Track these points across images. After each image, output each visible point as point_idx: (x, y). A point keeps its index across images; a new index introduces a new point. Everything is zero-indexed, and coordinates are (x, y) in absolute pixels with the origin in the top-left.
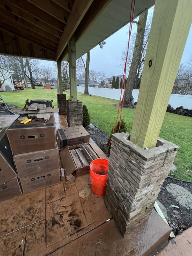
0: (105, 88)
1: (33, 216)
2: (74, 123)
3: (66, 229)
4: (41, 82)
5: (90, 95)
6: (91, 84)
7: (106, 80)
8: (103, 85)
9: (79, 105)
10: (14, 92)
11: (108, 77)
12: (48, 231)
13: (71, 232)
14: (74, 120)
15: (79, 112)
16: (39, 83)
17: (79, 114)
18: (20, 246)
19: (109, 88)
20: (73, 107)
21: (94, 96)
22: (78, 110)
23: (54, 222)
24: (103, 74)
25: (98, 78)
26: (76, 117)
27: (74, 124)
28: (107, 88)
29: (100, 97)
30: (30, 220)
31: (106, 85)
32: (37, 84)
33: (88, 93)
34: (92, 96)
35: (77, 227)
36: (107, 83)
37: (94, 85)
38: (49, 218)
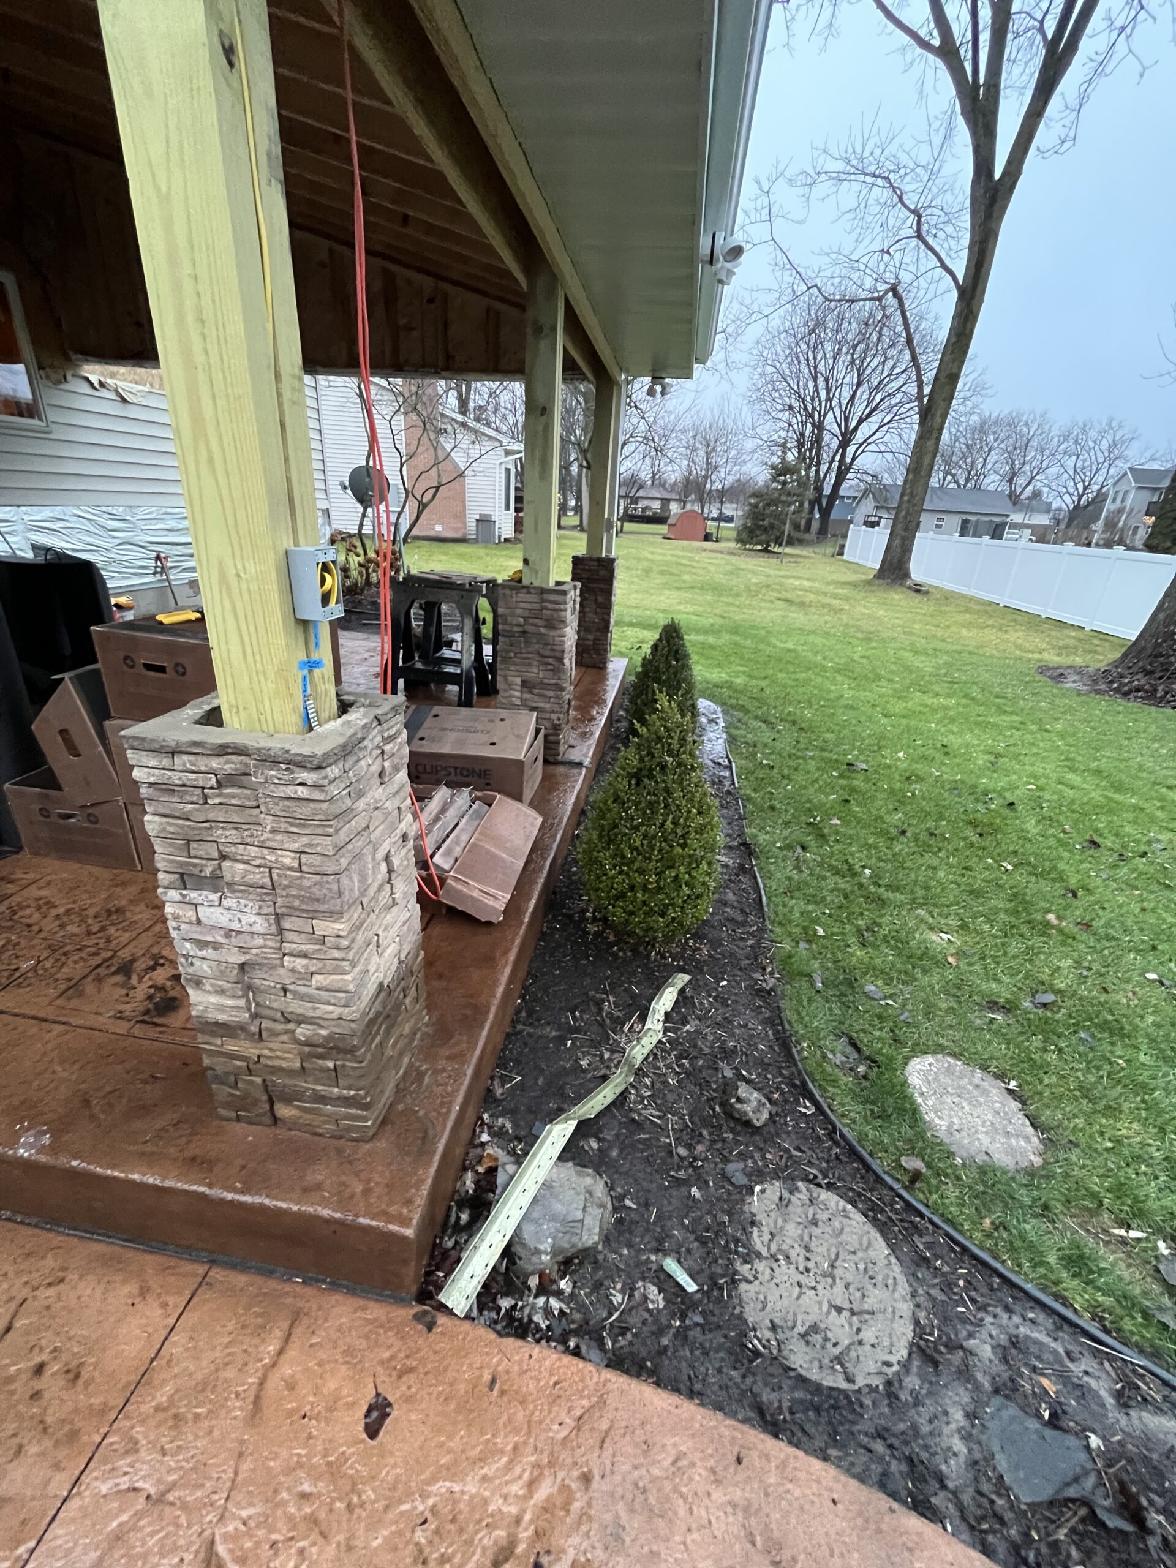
0: (1089, 545)
1: (103, 929)
2: (518, 694)
3: (127, 999)
4: (665, 502)
5: (918, 589)
6: (971, 518)
7: (1122, 487)
8: (1086, 527)
9: (550, 606)
10: (508, 545)
11: (1153, 459)
12: (92, 977)
13: (127, 1014)
14: (518, 681)
15: (546, 644)
16: (656, 505)
17: (548, 653)
18: (17, 969)
19: (1130, 548)
20: (519, 611)
21: (948, 597)
22: (542, 630)
23: (125, 969)
24: (1105, 444)
25: (1052, 471)
26: (530, 665)
27: (518, 702)
28: (1108, 545)
29: (990, 604)
30: (89, 933)
31: (1110, 525)
32: (644, 509)
33: (907, 575)
34: (927, 592)
35: (153, 1013)
36: (1120, 511)
37: (997, 519)
38: (125, 954)
